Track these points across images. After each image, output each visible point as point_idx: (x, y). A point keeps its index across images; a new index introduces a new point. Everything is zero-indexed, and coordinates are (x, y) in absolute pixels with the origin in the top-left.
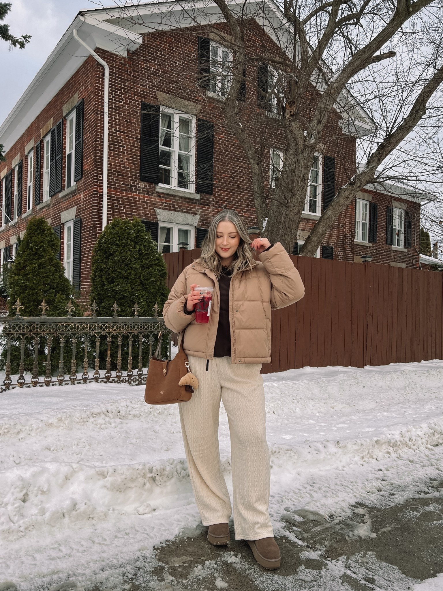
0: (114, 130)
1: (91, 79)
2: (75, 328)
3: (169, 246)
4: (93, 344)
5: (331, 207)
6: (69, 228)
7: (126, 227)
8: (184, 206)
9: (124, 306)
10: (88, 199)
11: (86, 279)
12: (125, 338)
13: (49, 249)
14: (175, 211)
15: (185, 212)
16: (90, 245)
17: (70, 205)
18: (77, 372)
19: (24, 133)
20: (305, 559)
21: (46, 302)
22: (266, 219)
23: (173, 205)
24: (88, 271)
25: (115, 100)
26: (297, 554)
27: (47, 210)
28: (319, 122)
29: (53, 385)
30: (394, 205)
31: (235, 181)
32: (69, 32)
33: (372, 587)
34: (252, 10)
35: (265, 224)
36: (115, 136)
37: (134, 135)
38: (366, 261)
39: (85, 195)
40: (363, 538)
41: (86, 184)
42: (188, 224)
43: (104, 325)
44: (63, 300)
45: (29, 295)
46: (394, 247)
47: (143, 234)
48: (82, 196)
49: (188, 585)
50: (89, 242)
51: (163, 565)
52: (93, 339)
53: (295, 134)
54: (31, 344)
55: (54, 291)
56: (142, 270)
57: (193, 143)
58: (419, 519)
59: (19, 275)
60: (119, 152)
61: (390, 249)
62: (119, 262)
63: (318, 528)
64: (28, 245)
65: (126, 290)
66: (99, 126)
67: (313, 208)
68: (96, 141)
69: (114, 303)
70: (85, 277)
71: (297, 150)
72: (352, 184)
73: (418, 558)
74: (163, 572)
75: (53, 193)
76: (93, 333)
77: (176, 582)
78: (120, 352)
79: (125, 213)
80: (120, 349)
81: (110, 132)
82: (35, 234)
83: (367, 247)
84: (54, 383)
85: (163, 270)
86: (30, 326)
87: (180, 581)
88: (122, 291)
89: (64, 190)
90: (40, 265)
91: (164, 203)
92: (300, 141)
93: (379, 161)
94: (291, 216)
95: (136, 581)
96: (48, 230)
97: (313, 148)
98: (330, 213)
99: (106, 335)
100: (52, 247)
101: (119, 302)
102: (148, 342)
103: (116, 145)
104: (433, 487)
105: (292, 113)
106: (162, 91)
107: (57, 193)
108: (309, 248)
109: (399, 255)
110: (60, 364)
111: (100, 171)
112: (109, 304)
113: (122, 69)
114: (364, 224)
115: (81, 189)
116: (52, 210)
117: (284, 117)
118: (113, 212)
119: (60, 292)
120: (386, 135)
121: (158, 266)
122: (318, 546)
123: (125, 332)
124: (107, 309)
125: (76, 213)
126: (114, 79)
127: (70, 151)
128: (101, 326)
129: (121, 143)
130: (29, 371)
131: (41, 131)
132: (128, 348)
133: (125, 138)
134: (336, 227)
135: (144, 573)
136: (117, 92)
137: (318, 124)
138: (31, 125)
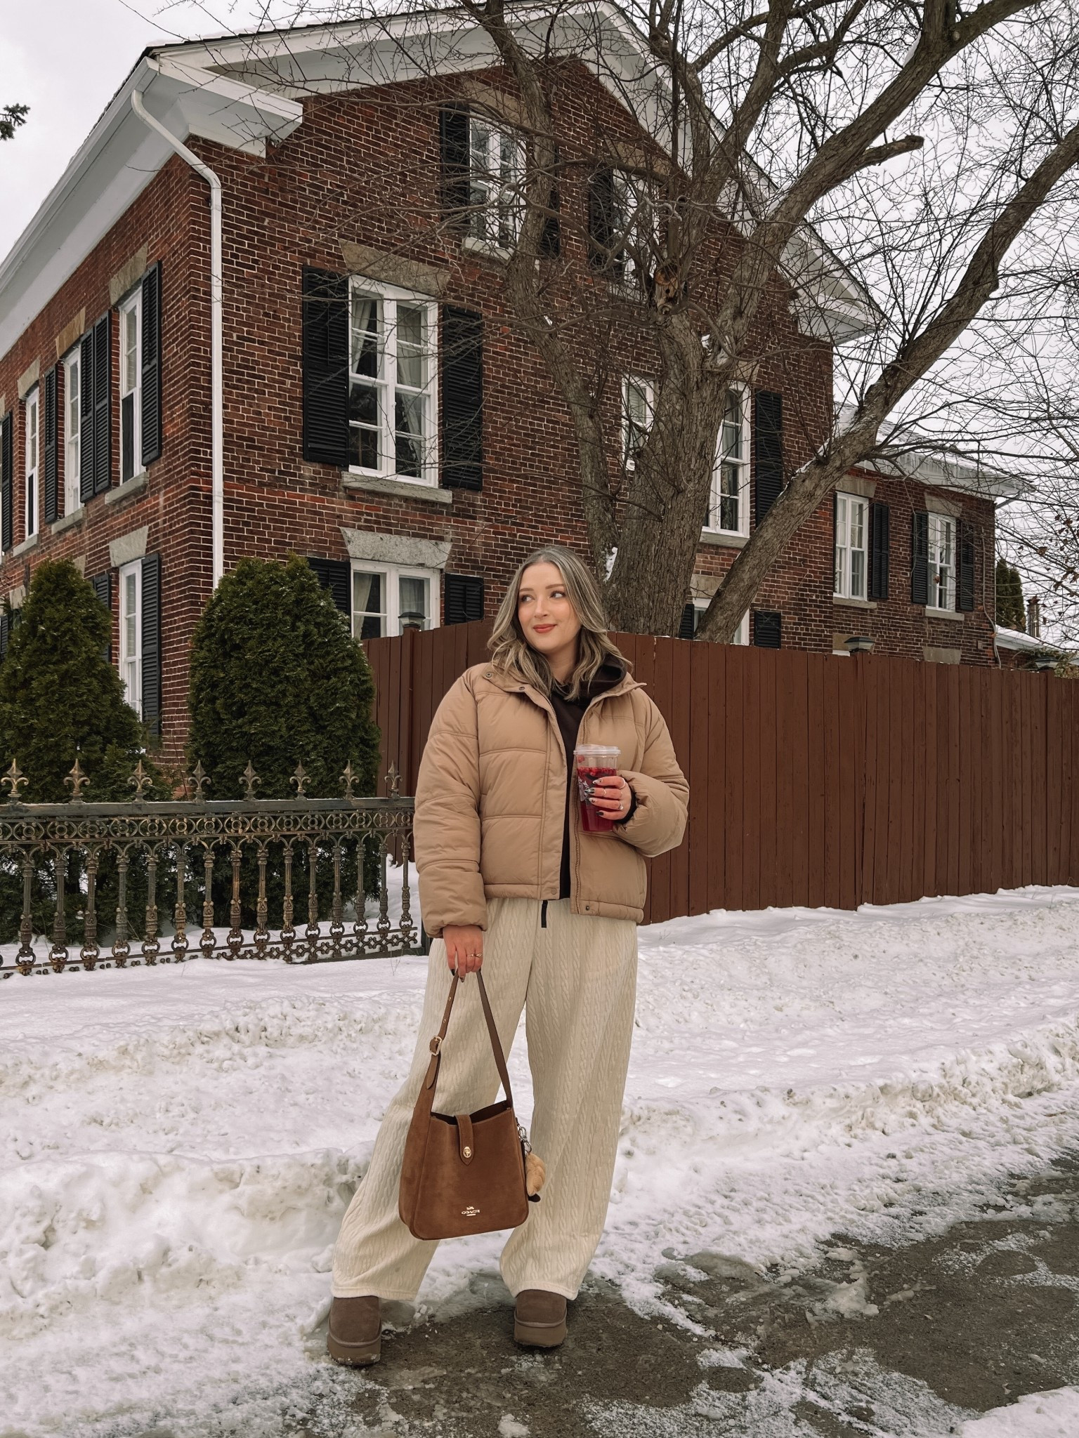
0: (238, 337)
1: (178, 213)
2: (152, 828)
3: (378, 619)
4: (196, 865)
5: (770, 520)
6: (131, 579)
7: (272, 579)
8: (412, 521)
9: (271, 771)
10: (176, 509)
11: (175, 705)
12: (275, 849)
13: (86, 637)
14: (390, 532)
15: (415, 535)
16: (183, 620)
17: (132, 523)
18: (159, 934)
19: (15, 347)
20: (710, 1367)
21: (82, 766)
22: (615, 550)
23: (385, 517)
24: (178, 684)
25: (238, 264)
26: (692, 1357)
27: (75, 535)
28: (739, 313)
29: (102, 967)
30: (928, 507)
31: (538, 455)
32: (122, 98)
33: (866, 1428)
34: (570, 37)
35: (610, 562)
36: (238, 351)
37: (287, 349)
38: (857, 650)
39: (168, 499)
40: (847, 1316)
41: (170, 471)
42: (422, 565)
43: (223, 820)
44: (122, 760)
45: (40, 750)
46: (933, 610)
47: (314, 595)
48: (161, 500)
49: (434, 1432)
50: (181, 613)
51: (377, 1387)
52: (198, 853)
53: (679, 345)
54: (47, 868)
55: (99, 738)
56: (314, 682)
57: (432, 368)
58: (980, 1269)
59: (13, 701)
60: (249, 390)
61: (921, 617)
62: (256, 664)
63: (742, 1297)
64: (35, 628)
65: (274, 732)
66: (199, 328)
67: (730, 519)
68: (194, 364)
69: (246, 765)
70: (173, 698)
71: (686, 382)
72: (822, 463)
73: (976, 1361)
74: (376, 1404)
75: (90, 493)
76: (196, 839)
77: (407, 1427)
78: (262, 884)
79: (269, 541)
80: (262, 877)
81: (226, 341)
82: (50, 601)
83: (866, 610)
84: (105, 963)
85: (365, 682)
86: (45, 824)
87: (417, 1422)
88: (265, 734)
89: (117, 485)
90: (65, 676)
91: (362, 513)
92: (693, 360)
93: (888, 406)
94: (674, 542)
95: (314, 1425)
96: (82, 590)
97: (725, 375)
98: (768, 534)
99: (228, 843)
100: (92, 633)
101: (259, 762)
102: (330, 858)
103: (242, 374)
104: (1016, 1194)
105: (671, 294)
106: (353, 240)
107: (100, 492)
108: (720, 619)
109: (943, 628)
110: (118, 917)
111: (205, 439)
112: (234, 768)
113: (253, 188)
114: (856, 556)
115: (158, 484)
116: (87, 535)
117: (651, 303)
118: (239, 537)
119: (115, 741)
120: (903, 342)
121: (351, 672)
122: (740, 1337)
123: (274, 837)
124: (230, 779)
125: (148, 543)
126: (234, 211)
127: (130, 388)
128: (216, 823)
129: (254, 369)
130: (43, 933)
131: (57, 340)
132: (282, 874)
133: (264, 357)
134: (786, 565)
135: (333, 1407)
136: (243, 244)
137: (734, 318)
138: (33, 326)
